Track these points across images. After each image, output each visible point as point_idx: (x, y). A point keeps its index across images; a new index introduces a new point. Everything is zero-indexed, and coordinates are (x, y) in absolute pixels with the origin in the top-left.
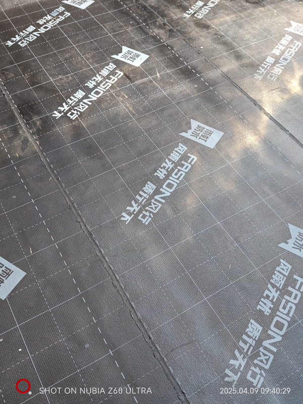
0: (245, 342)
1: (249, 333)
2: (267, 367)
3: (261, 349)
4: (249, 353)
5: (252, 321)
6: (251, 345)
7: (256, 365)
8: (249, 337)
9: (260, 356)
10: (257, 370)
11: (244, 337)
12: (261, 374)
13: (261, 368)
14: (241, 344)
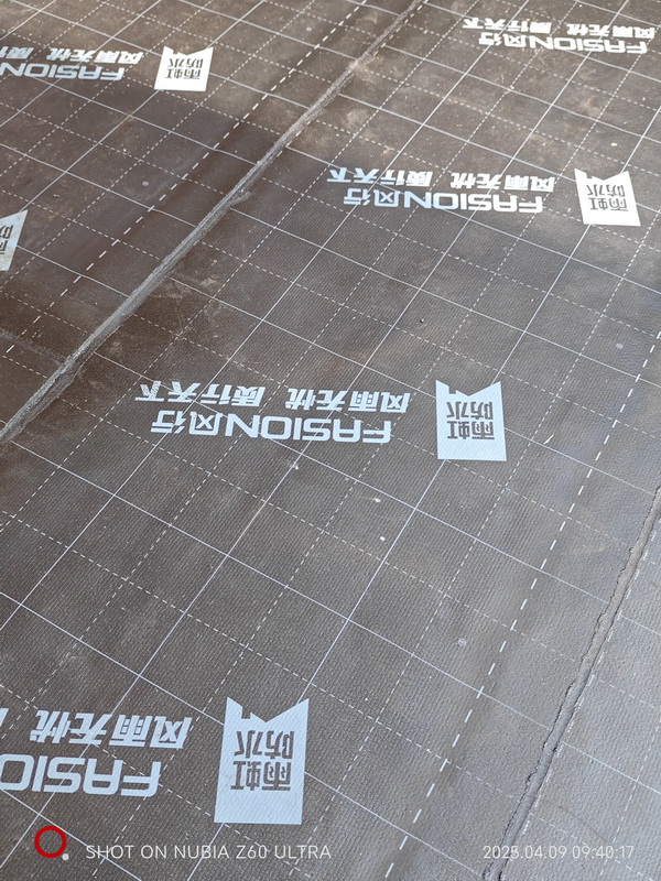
0: (219, 391)
1: (237, 393)
2: (192, 431)
3: (219, 416)
4: (202, 401)
5: (262, 390)
6: (218, 400)
7: (187, 417)
8: (232, 394)
9: (206, 418)
10: (180, 420)
11: (228, 388)
12: (176, 428)
13: (187, 424)
14: (213, 387)
